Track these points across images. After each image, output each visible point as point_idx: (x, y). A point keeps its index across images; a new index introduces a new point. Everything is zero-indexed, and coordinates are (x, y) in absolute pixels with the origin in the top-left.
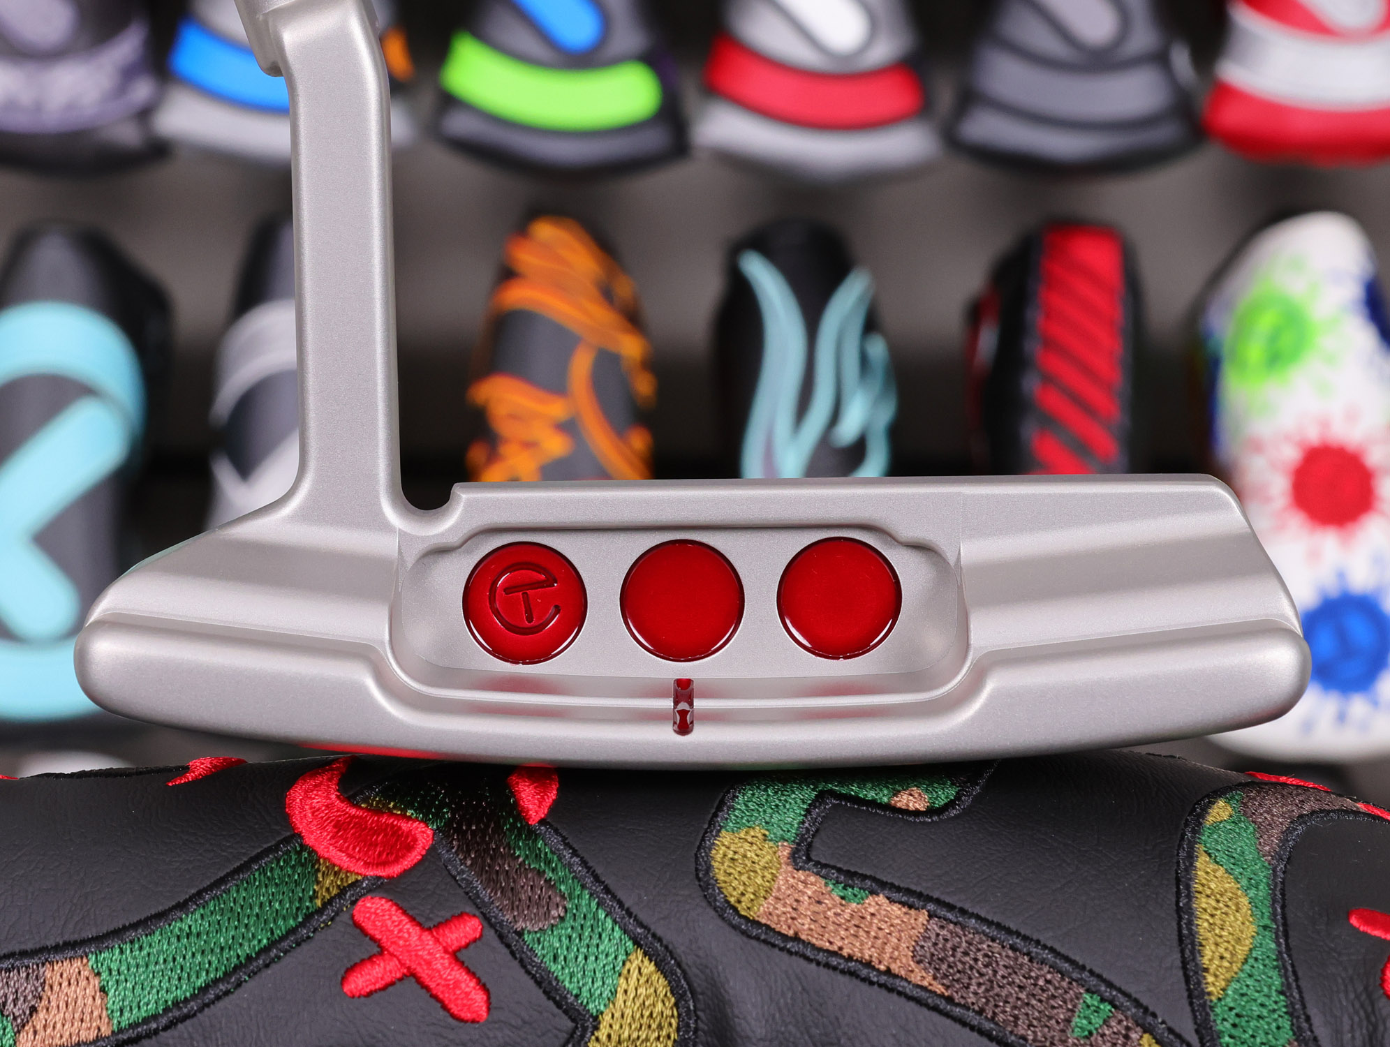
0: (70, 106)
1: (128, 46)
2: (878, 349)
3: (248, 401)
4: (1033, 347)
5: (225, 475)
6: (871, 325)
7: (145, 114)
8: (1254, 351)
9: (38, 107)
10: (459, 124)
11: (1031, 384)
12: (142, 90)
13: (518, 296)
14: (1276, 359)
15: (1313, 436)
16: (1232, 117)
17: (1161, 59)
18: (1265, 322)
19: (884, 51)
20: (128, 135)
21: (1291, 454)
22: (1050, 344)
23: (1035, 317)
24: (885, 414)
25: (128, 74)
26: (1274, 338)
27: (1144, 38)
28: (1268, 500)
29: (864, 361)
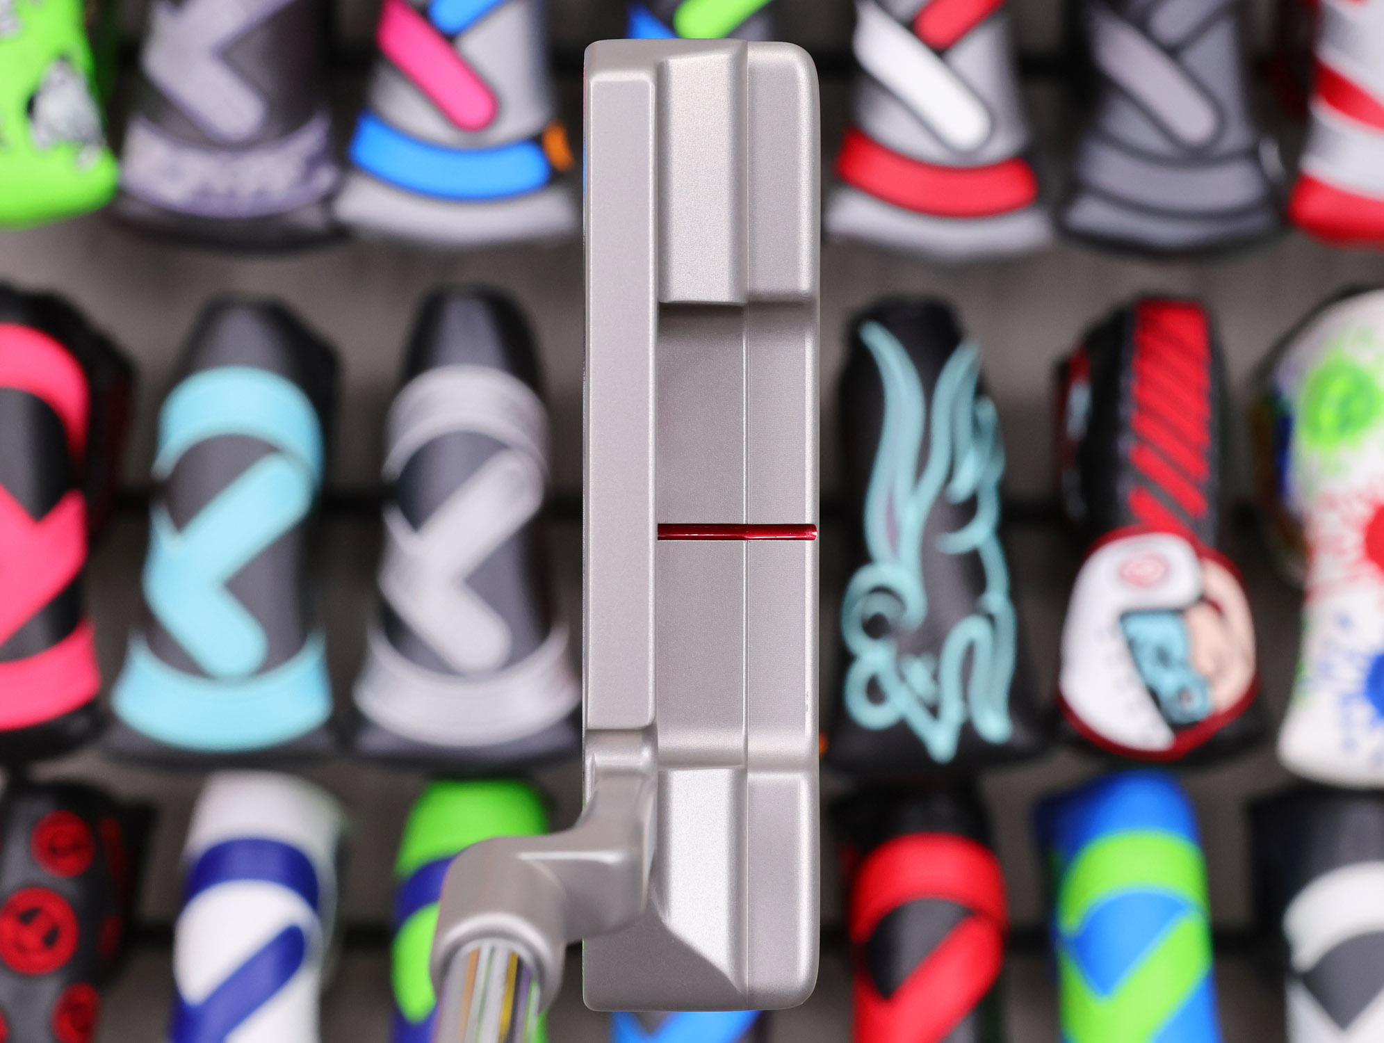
0: (260, 193)
1: (311, 138)
2: (988, 412)
3: (419, 459)
4: (1128, 410)
5: (396, 525)
6: (981, 390)
7: (328, 199)
8: (1328, 416)
9: (231, 194)
11: (1127, 445)
12: (325, 178)
14: (1347, 422)
16: (1314, 207)
17: (1252, 155)
18: (1337, 388)
19: (1003, 146)
20: (312, 218)
21: (1363, 512)
22: (1145, 409)
23: (1130, 383)
24: (995, 473)
25: (312, 163)
26: (1345, 403)
27: (1237, 136)
28: (1342, 552)
29: (976, 425)
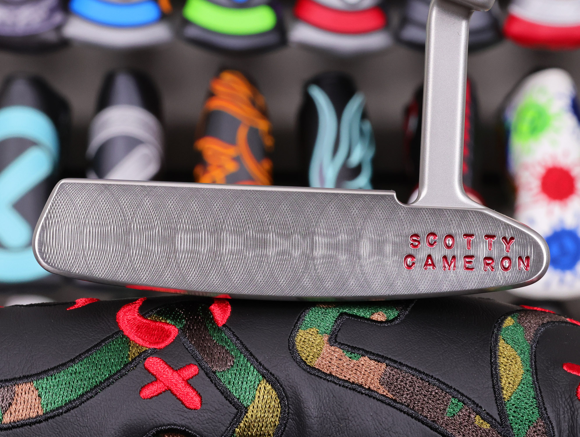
2: (367, 126)
3: (103, 148)
6: (364, 116)
7: (59, 28)
10: (191, 32)
12: (58, 18)
13: (216, 104)
14: (534, 130)
15: (550, 164)
16: (516, 29)
18: (529, 115)
19: (370, 1)
20: (51, 37)
21: (540, 171)
24: (370, 154)
25: (52, 11)
26: (533, 122)
28: (531, 189)
29: (362, 133)
